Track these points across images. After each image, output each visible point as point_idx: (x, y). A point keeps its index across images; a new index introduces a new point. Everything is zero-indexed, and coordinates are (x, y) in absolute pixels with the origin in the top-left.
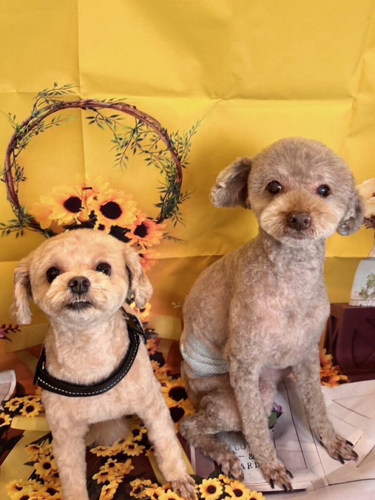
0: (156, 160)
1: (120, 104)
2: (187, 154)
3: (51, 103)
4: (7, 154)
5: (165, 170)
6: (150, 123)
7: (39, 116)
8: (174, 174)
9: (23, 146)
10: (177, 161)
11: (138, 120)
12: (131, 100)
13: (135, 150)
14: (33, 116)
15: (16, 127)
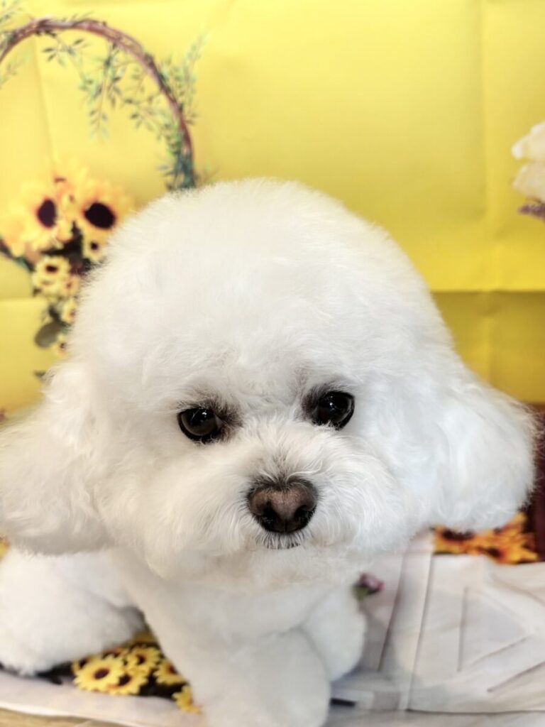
1: (86, 20)
2: (191, 98)
5: (163, 133)
6: (128, 46)
8: (178, 139)
10: (178, 112)
11: (110, 44)
12: (99, 13)
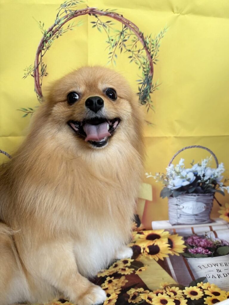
0: (136, 57)
1: (113, 13)
2: (156, 53)
3: (68, 12)
4: (37, 54)
5: (142, 66)
6: (132, 27)
7: (60, 23)
8: (148, 69)
9: (48, 48)
10: (150, 58)
11: (124, 25)
12: (120, 11)
13: (122, 49)
14: (56, 24)
15: (44, 33)
